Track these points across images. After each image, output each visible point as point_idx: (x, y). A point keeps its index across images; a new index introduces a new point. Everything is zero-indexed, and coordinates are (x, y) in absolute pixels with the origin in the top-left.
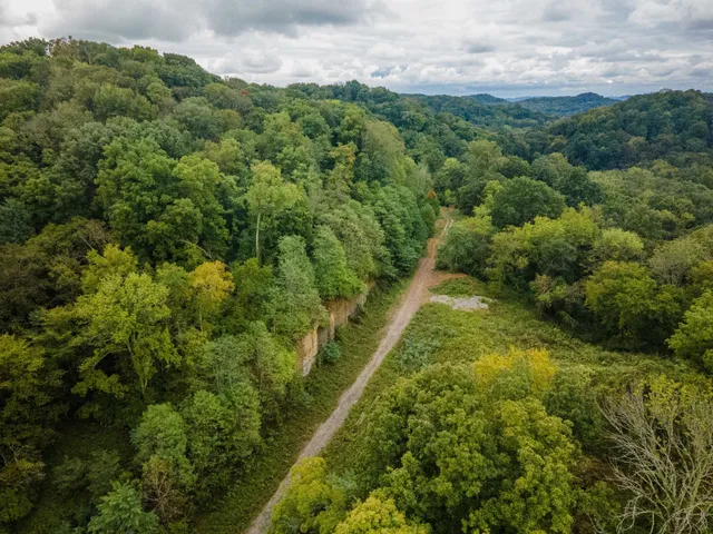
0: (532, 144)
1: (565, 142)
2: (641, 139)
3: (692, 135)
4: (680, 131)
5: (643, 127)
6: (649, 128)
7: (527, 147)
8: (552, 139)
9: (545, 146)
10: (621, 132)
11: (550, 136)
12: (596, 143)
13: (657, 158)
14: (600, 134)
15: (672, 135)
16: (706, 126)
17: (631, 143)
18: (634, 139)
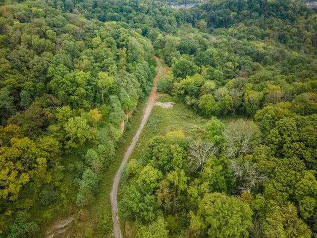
0: (194, 15)
1: (206, 14)
2: (235, 13)
3: (254, 11)
4: (250, 8)
5: (236, 7)
6: (239, 7)
7: (192, 16)
8: (202, 12)
9: (199, 15)
10: (228, 10)
11: (201, 10)
12: (219, 15)
13: (240, 21)
14: (220, 11)
15: (247, 11)
16: (259, 6)
17: (231, 15)
18: (233, 13)
